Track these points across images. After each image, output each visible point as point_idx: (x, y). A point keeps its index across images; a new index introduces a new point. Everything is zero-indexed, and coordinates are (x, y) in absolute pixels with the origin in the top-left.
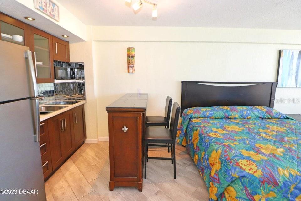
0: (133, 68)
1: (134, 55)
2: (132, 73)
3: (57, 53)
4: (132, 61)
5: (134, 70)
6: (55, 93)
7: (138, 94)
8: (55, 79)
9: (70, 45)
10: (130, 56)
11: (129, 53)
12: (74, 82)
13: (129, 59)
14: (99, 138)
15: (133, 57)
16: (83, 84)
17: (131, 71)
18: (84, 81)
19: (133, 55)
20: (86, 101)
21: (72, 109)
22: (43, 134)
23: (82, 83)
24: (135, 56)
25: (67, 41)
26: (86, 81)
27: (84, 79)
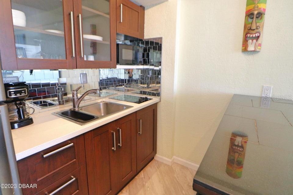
0: (257, 41)
1: (264, 10)
2: (254, 52)
3: (122, 21)
4: (258, 24)
5: (260, 45)
6: (125, 83)
7: (261, 97)
8: (118, 62)
9: (146, 11)
10: (253, 14)
11: (251, 7)
12: (147, 69)
13: (250, 20)
14: (174, 157)
15: (260, 15)
16: (159, 72)
17: (251, 48)
18: (160, 67)
19: (262, 11)
20: (160, 99)
21: (136, 112)
22: (75, 160)
23: (157, 70)
24: (266, 13)
25: (141, 6)
26: (164, 68)
27: (160, 65)
